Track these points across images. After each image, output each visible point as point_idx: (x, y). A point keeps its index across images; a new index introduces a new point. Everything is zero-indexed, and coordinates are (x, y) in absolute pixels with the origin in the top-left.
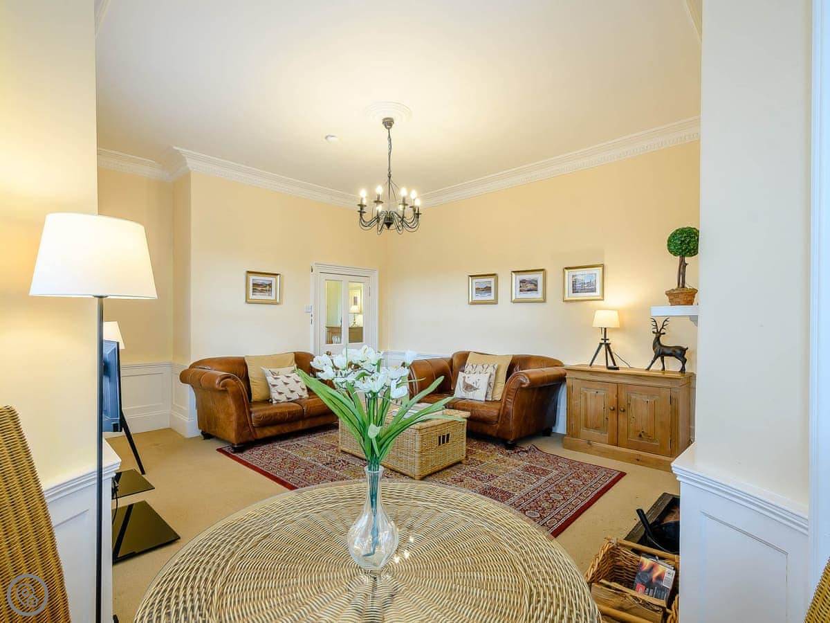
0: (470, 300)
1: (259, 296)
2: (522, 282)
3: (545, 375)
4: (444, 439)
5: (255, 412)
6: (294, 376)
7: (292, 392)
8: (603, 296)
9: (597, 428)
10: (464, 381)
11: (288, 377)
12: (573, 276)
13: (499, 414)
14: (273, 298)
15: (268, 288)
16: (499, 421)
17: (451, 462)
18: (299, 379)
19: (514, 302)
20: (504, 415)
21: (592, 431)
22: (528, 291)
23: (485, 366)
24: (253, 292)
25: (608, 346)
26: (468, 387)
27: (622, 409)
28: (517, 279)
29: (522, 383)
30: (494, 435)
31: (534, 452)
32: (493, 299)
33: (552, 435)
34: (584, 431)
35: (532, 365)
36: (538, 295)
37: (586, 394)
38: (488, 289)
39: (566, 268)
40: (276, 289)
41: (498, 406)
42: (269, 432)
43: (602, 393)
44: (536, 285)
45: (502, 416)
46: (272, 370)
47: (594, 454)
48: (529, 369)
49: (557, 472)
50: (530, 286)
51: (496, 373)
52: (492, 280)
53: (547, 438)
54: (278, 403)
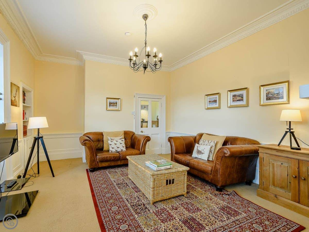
0: (206, 108)
1: (112, 108)
2: (234, 96)
3: (244, 149)
4: (170, 182)
5: (99, 155)
6: (120, 141)
7: (118, 148)
8: (289, 101)
9: (282, 187)
10: (197, 149)
11: (117, 141)
12: (267, 90)
13: (212, 169)
14: (117, 108)
15: (115, 104)
16: (212, 174)
17: (176, 195)
18: (122, 142)
19: (230, 107)
20: (215, 171)
21: (278, 189)
22: (238, 101)
23: (210, 141)
24: (109, 106)
25: (292, 133)
26: (199, 152)
27: (303, 178)
28: (230, 95)
29: (225, 153)
30: (210, 181)
31: (234, 195)
32: (218, 106)
33: (252, 185)
34: (272, 187)
35: (238, 142)
36: (244, 103)
37: (273, 164)
38: (215, 101)
39: (262, 86)
40: (119, 105)
41: (211, 164)
42: (104, 164)
43: (286, 165)
44: (242, 97)
45: (214, 171)
46: (111, 138)
47: (279, 204)
48: (236, 145)
49: (245, 215)
50: (238, 98)
51: (215, 145)
52: (217, 96)
53: (248, 187)
54: (111, 152)
